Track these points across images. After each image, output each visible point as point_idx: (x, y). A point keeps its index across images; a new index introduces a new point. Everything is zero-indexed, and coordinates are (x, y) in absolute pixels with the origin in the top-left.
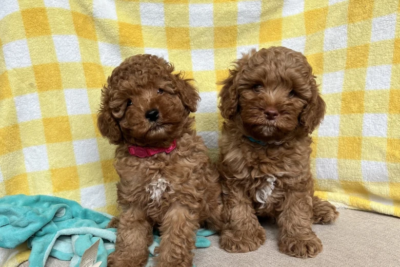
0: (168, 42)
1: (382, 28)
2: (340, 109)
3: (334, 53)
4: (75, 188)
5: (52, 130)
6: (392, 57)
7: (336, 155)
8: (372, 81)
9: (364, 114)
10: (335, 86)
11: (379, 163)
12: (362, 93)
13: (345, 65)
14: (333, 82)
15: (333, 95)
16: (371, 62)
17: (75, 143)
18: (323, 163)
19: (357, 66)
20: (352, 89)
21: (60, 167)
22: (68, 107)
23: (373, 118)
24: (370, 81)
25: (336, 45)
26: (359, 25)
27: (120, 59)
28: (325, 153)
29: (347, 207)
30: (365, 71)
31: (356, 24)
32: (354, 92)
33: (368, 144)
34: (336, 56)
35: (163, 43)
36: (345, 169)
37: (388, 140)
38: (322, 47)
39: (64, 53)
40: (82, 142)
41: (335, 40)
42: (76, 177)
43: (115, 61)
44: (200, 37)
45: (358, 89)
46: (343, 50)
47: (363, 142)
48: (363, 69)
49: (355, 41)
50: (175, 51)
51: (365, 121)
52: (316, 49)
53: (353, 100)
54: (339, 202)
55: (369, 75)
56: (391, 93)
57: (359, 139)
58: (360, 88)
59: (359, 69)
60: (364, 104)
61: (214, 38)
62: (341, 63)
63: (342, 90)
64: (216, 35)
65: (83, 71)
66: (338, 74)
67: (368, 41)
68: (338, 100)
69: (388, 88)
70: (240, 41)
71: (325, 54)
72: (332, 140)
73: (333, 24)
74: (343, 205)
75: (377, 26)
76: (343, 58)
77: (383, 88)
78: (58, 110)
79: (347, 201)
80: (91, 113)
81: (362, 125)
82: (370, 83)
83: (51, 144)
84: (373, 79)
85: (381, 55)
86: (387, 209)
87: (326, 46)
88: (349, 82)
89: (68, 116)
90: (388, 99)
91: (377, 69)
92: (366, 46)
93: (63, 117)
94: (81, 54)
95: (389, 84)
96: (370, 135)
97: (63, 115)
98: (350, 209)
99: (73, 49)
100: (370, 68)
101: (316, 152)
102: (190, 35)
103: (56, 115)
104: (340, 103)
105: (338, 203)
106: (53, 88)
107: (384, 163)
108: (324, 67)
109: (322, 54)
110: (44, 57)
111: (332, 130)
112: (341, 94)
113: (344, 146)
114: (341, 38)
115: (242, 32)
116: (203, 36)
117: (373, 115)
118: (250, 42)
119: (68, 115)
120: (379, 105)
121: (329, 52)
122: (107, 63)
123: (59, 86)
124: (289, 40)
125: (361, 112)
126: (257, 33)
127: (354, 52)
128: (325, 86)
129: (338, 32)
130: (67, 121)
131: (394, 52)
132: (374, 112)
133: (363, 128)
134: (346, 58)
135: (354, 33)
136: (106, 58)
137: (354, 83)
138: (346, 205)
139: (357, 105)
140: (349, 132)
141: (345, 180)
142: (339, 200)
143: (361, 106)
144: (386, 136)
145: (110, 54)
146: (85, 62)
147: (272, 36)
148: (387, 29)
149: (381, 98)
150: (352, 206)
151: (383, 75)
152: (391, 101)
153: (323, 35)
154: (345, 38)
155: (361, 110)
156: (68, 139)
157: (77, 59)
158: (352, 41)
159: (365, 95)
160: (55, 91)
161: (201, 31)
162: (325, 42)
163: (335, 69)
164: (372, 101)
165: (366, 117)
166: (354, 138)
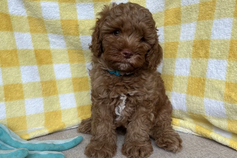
2: (191, 54)
3: (189, 7)
6: (234, 11)
7: (186, 91)
8: (216, 31)
9: (209, 59)
10: (189, 34)
11: (218, 102)
12: (208, 41)
13: (197, 18)
14: (188, 31)
15: (187, 42)
16: (216, 15)
18: (176, 97)
19: (206, 19)
20: (201, 37)
23: (216, 63)
24: (215, 32)
27: (24, 10)
28: (178, 89)
29: (193, 133)
30: (212, 23)
32: (202, 40)
33: (210, 85)
34: (191, 10)
36: (192, 104)
37: (226, 83)
38: (180, 2)
43: (20, 11)
45: (205, 38)
46: (196, 5)
47: (206, 83)
48: (210, 21)
50: (64, 4)
51: (209, 65)
52: (175, 4)
53: (201, 47)
54: (188, 129)
56: (232, 42)
57: (203, 79)
58: (207, 38)
59: (207, 21)
60: (210, 51)
62: (195, 16)
63: (193, 38)
66: (192, 25)
68: (190, 46)
69: (229, 37)
71: (182, 8)
72: (183, 78)
74: (190, 132)
76: (196, 11)
77: (225, 38)
79: (193, 129)
81: (207, 68)
82: (215, 33)
84: (217, 30)
85: (225, 9)
86: (224, 140)
87: (183, 2)
88: (200, 32)
90: (229, 48)
91: (221, 22)
92: (214, 1)
95: (230, 34)
96: (213, 78)
98: (196, 135)
100: (216, 21)
101: (172, 87)
104: (191, 49)
105: (186, 130)
107: (222, 102)
108: (182, 19)
109: (180, 8)
111: (185, 70)
112: (193, 41)
113: (192, 84)
117: (215, 60)
120: (221, 52)
121: (185, 7)
122: (14, 12)
125: (207, 57)
127: (204, 7)
128: (182, 34)
132: (217, 58)
133: (207, 71)
134: (198, 11)
136: (13, 9)
137: (203, 33)
138: (193, 131)
139: (204, 51)
140: (197, 73)
141: (192, 112)
142: (187, 127)
143: (207, 52)
144: (225, 80)
145: (16, 6)
149: (223, 46)
150: (197, 133)
151: (226, 27)
155: (206, 56)
159: (211, 44)
163: (190, 21)
164: (216, 49)
165: (210, 62)
166: (200, 78)
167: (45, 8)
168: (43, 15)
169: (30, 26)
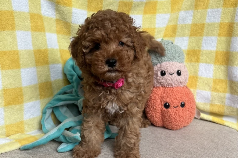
0: (88, 6)
1: (213, 15)
3: (184, 26)
4: (20, 104)
5: (6, 60)
6: (218, 32)
8: (205, 44)
9: (200, 63)
10: (183, 45)
11: (207, 92)
12: (199, 51)
13: (189, 34)
14: (181, 43)
16: (205, 34)
17: (22, 70)
19: (197, 35)
20: (194, 48)
21: (11, 88)
22: (19, 44)
23: (205, 66)
25: (185, 22)
26: (200, 12)
27: (54, 13)
30: (202, 39)
31: (198, 11)
32: (194, 50)
33: (201, 81)
34: (184, 28)
35: (85, 7)
37: (213, 79)
38: (177, 21)
39: (17, 4)
40: (27, 70)
41: (185, 18)
42: (21, 95)
43: (50, 13)
44: (109, 6)
45: (196, 48)
46: (189, 25)
47: (199, 79)
48: (201, 37)
49: (196, 20)
51: (200, 68)
52: (173, 22)
53: (194, 54)
55: (204, 41)
56: (217, 52)
57: (196, 77)
58: (198, 48)
59: (198, 37)
60: (200, 57)
61: (118, 8)
62: (187, 32)
63: (187, 48)
64: (119, 6)
65: (29, 19)
66: (185, 38)
67: (204, 22)
69: (215, 49)
70: (132, 12)
71: (178, 26)
73: (185, 9)
75: (210, 14)
76: (188, 29)
77: (212, 49)
78: (11, 46)
80: (33, 49)
81: (199, 70)
83: (5, 70)
84: (206, 44)
85: (211, 30)
87: (180, 21)
89: (18, 51)
90: (214, 56)
91: (209, 38)
92: (203, 24)
93: (14, 51)
94: (29, 6)
95: (215, 47)
96: (203, 76)
97: (14, 49)
99: (24, 2)
100: (204, 38)
102: (103, 4)
103: (9, 49)
106: (8, 29)
107: (210, 92)
108: (177, 34)
109: (176, 25)
110: (3, 5)
112: (186, 51)
114: (189, 17)
115: (135, 6)
116: (111, 5)
117: (205, 64)
118: (138, 13)
119: (19, 49)
120: (209, 59)
121: (181, 25)
122: (45, 14)
123: (13, 28)
124: (161, 15)
126: (143, 8)
127: (195, 27)
129: (187, 14)
130: (17, 54)
131: (219, 30)
132: (206, 63)
134: (190, 30)
135: (197, 16)
137: (194, 45)
139: (196, 58)
140: (190, 73)
143: (198, 58)
144: (213, 77)
146: (31, 13)
147: (151, 11)
148: (216, 16)
149: (210, 55)
151: (212, 42)
152: (216, 57)
153: (179, 14)
154: (191, 18)
155: (198, 61)
156: (17, 67)
157: (26, 10)
158: (195, 21)
159: (201, 53)
160: (10, 32)
161: (111, 2)
162: (179, 19)
163: (183, 35)
164: (205, 56)
165: (201, 65)
166: (193, 76)
167: (75, 14)
168: (72, 20)
169: (57, 28)
